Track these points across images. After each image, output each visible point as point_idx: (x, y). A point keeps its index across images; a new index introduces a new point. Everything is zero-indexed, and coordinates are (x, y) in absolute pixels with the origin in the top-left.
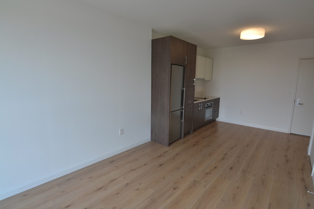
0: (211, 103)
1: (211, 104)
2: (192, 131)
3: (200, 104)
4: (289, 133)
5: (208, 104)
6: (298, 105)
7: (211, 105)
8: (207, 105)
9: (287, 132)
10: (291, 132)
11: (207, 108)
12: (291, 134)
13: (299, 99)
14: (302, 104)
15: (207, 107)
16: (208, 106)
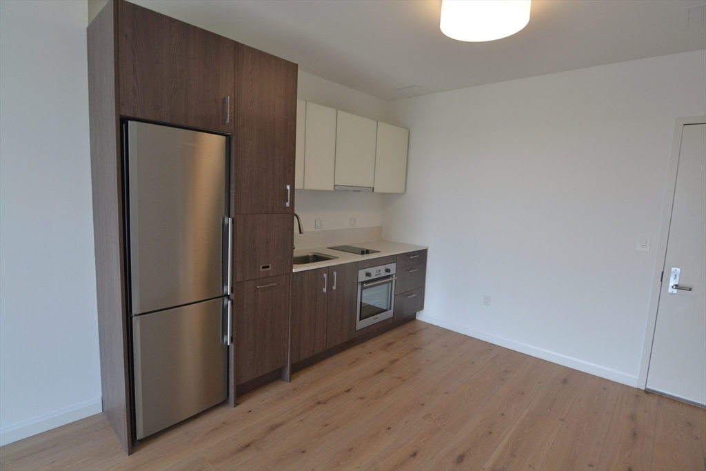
0: (388, 266)
1: (388, 270)
2: (288, 371)
3: (325, 275)
4: (643, 388)
5: (369, 270)
6: (675, 291)
7: (388, 274)
8: (368, 275)
9: (634, 384)
10: (648, 387)
11: (365, 285)
12: (648, 392)
13: (679, 270)
14: (690, 290)
15: (363, 283)
16: (369, 278)
